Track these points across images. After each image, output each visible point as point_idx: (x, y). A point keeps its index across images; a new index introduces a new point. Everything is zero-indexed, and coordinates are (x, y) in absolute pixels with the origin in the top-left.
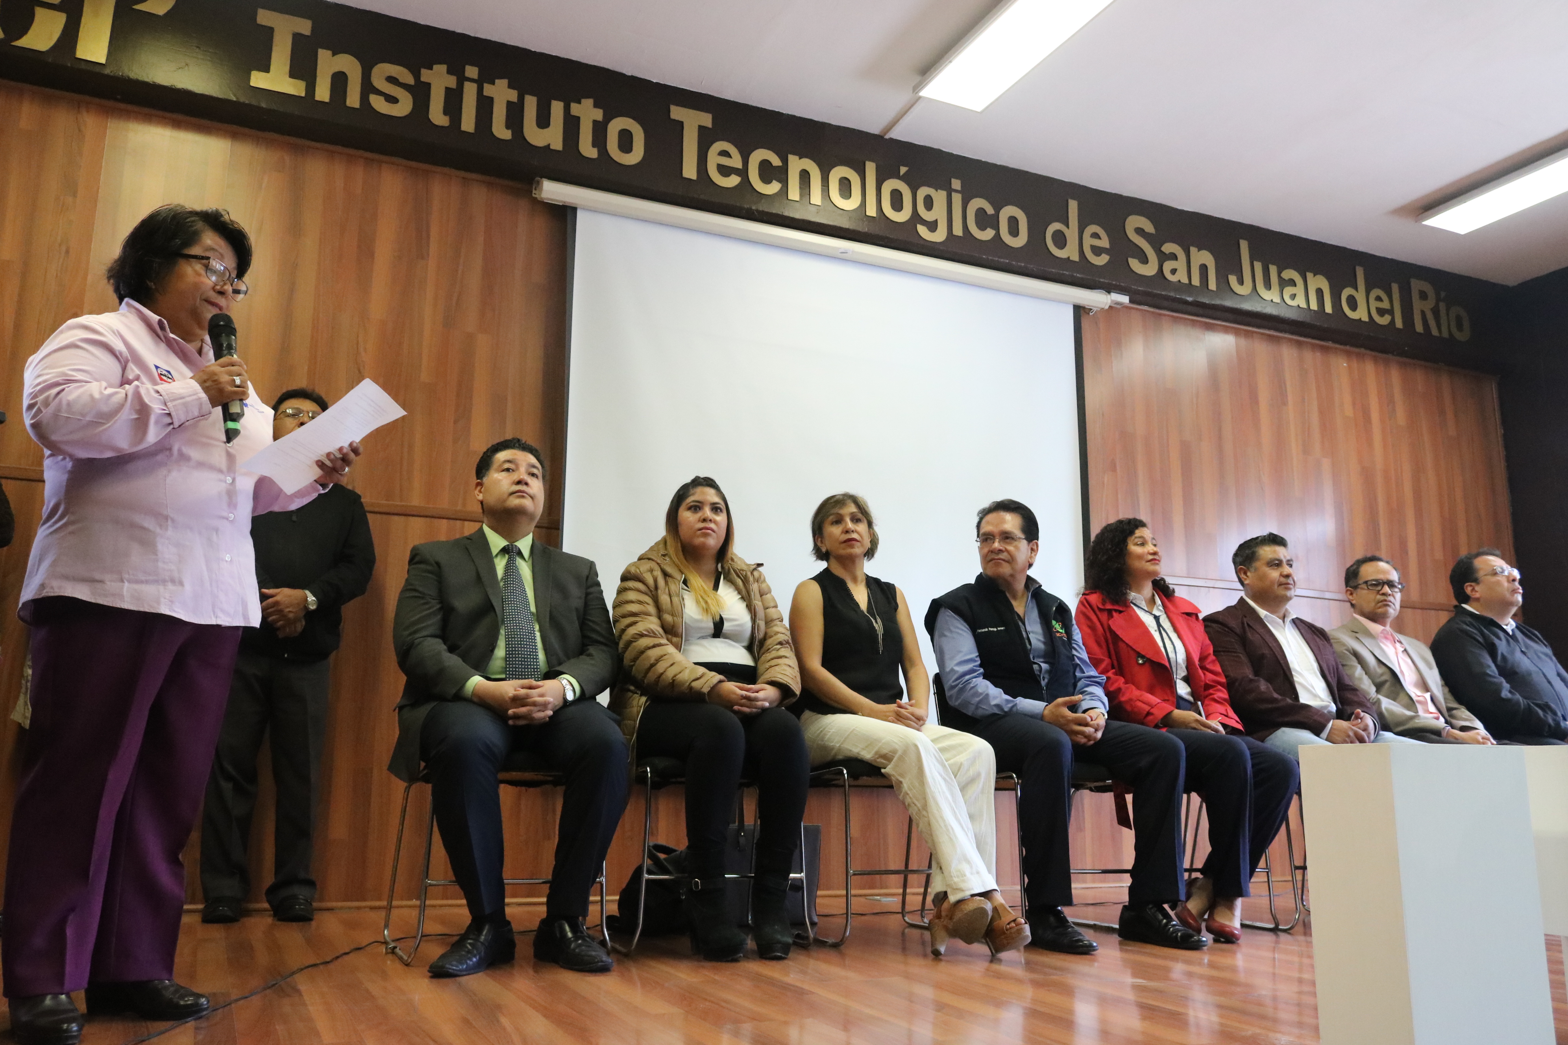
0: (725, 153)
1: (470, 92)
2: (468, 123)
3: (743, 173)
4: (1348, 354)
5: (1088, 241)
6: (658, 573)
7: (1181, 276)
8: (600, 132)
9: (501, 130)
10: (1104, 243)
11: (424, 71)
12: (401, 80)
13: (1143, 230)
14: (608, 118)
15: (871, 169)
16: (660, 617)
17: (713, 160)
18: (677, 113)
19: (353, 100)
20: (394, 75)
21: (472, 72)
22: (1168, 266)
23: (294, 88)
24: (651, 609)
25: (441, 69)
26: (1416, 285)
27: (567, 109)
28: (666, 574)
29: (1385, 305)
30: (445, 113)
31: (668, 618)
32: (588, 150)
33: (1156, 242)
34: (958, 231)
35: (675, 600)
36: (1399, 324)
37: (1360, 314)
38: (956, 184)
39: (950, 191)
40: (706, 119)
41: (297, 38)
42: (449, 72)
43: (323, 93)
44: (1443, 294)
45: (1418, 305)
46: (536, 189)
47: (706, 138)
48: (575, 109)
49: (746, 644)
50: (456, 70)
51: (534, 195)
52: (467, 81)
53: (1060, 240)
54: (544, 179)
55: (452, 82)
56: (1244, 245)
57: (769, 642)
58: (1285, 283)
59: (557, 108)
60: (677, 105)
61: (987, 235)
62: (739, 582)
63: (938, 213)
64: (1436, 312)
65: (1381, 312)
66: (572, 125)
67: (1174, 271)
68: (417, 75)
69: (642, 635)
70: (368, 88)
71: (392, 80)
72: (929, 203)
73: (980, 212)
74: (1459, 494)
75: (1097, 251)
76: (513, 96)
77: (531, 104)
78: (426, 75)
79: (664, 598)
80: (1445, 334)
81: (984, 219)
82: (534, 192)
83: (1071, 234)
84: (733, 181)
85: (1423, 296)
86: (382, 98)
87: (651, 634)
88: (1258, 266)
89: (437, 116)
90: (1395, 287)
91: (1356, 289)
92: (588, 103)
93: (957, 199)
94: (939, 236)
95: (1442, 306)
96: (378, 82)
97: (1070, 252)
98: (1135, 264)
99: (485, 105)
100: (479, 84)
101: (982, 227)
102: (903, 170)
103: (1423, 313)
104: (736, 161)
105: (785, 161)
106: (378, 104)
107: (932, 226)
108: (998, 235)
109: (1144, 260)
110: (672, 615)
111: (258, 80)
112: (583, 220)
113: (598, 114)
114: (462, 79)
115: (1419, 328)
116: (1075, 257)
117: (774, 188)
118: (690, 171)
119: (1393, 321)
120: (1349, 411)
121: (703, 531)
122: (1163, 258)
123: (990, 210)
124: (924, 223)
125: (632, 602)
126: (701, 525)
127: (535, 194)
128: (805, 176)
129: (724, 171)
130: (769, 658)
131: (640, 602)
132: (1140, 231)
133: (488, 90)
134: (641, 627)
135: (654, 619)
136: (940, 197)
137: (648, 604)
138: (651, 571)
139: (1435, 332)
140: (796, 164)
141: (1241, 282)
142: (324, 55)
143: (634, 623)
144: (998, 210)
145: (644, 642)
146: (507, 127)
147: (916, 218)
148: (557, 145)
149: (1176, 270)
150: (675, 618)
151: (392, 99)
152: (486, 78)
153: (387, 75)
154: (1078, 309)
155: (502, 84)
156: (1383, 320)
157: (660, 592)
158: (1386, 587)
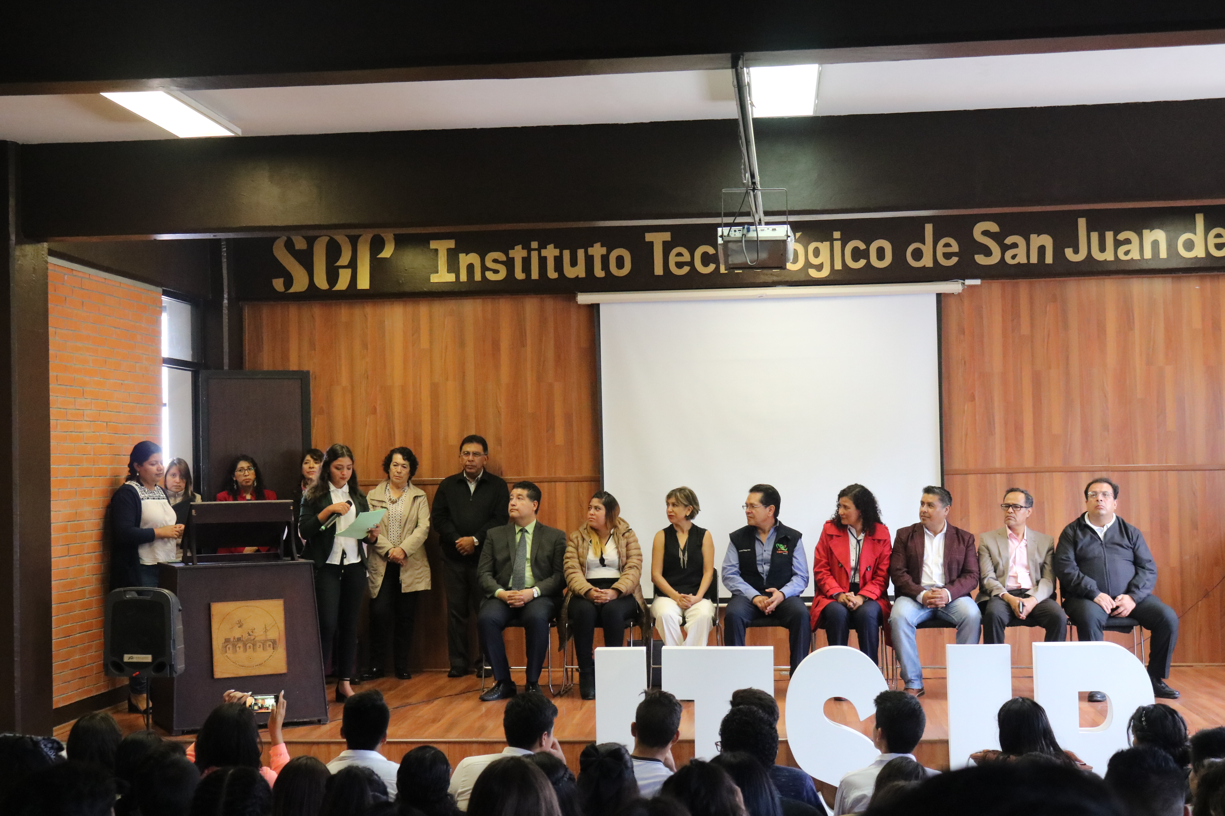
0: (679, 254)
1: (534, 255)
2: (535, 275)
3: (691, 264)
5: (940, 250)
6: (580, 539)
7: (1022, 259)
8: (605, 260)
9: (552, 274)
10: (955, 248)
11: (511, 252)
12: (500, 260)
13: (988, 231)
14: (609, 252)
16: (579, 559)
17: (673, 259)
18: (649, 237)
19: (478, 277)
20: (496, 258)
21: (534, 245)
22: (1009, 254)
23: (451, 278)
24: (575, 555)
25: (519, 248)
27: (586, 252)
29: (1224, 240)
30: (523, 272)
31: (581, 559)
32: (599, 273)
33: (998, 238)
34: (838, 266)
35: (586, 550)
37: (1199, 252)
38: (837, 236)
39: (832, 241)
40: (667, 236)
41: (449, 250)
42: (523, 248)
43: (463, 277)
46: (575, 298)
47: (667, 247)
48: (591, 251)
49: (617, 568)
50: (527, 247)
52: (532, 251)
53: (918, 255)
54: (579, 294)
55: (524, 253)
56: (1082, 223)
57: (626, 566)
58: (1118, 244)
59: (581, 253)
60: (649, 232)
61: (862, 263)
62: (617, 539)
63: (824, 257)
65: (1219, 247)
66: (589, 260)
67: (1014, 257)
68: (507, 255)
69: (569, 568)
70: (484, 269)
71: (495, 261)
72: (817, 253)
75: (947, 256)
76: (557, 252)
77: (567, 254)
78: (512, 253)
79: (580, 550)
81: (857, 254)
83: (927, 248)
84: (686, 269)
86: (491, 272)
87: (573, 567)
88: (1095, 236)
89: (520, 275)
91: (1195, 233)
92: (597, 245)
93: (837, 245)
94: (825, 273)
96: (489, 264)
97: (927, 261)
98: (981, 259)
99: (543, 261)
100: (539, 250)
101: (855, 258)
102: (798, 235)
104: (687, 257)
106: (490, 275)
107: (819, 268)
108: (869, 262)
109: (988, 252)
110: (583, 558)
111: (435, 279)
112: (604, 311)
113: (604, 251)
114: (530, 250)
116: (931, 265)
117: (712, 267)
118: (659, 270)
120: (1197, 323)
121: (590, 519)
122: (1004, 248)
123: (862, 247)
124: (813, 266)
125: (569, 552)
126: (590, 517)
127: (575, 300)
129: (679, 265)
131: (571, 552)
132: (986, 233)
133: (544, 253)
134: (569, 564)
135: (577, 560)
136: (824, 247)
137: (574, 553)
138: (577, 538)
141: (1076, 251)
142: (462, 256)
144: (868, 245)
145: (571, 571)
146: (555, 271)
147: (808, 265)
148: (582, 275)
149: (1017, 255)
150: (584, 560)
151: (496, 272)
152: (542, 246)
153: (493, 258)
154: (939, 296)
155: (551, 247)
156: (1219, 254)
157: (579, 548)
158: (1011, 508)
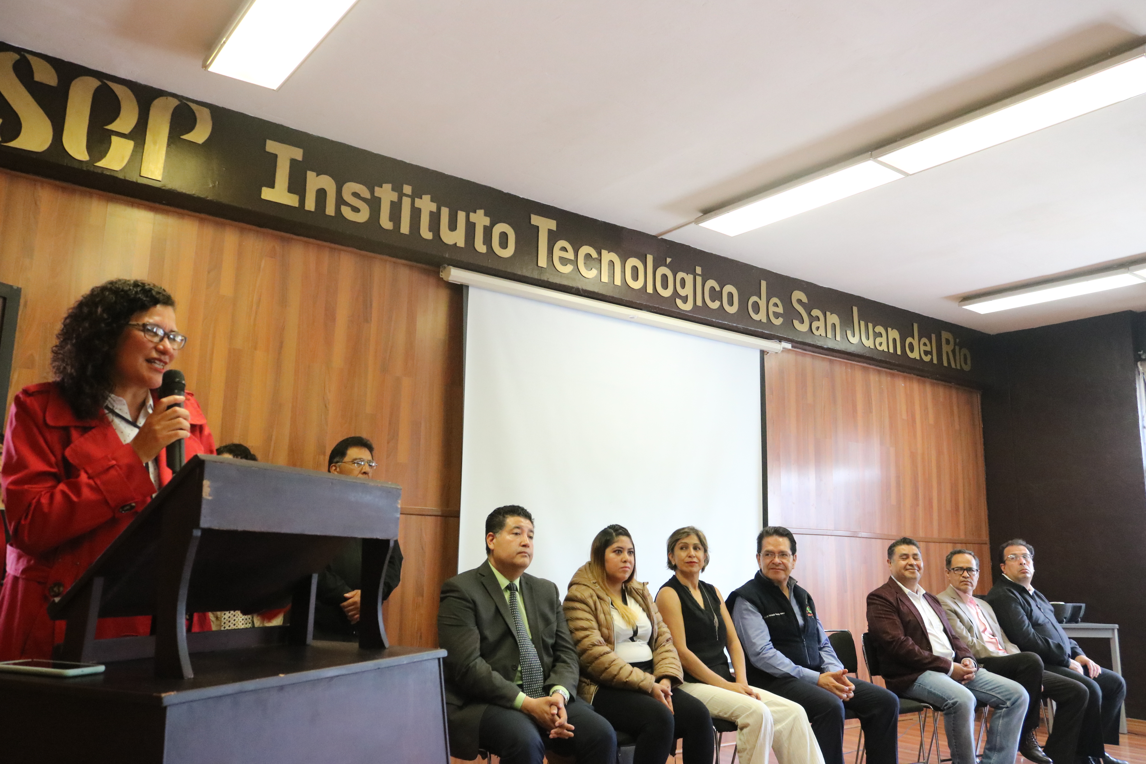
0: (564, 249)
1: (406, 203)
2: (405, 228)
3: (575, 263)
4: (905, 377)
5: (772, 309)
6: (596, 598)
7: (822, 332)
8: (488, 232)
9: (426, 234)
10: (780, 310)
11: (377, 189)
12: (362, 195)
13: (801, 300)
14: (493, 224)
15: (650, 258)
17: (557, 253)
18: (536, 220)
19: (330, 210)
20: (358, 192)
21: (407, 189)
22: (815, 324)
23: (291, 200)
25: (387, 187)
26: (945, 335)
27: (468, 217)
28: (599, 597)
29: (928, 348)
30: (390, 220)
31: (605, 631)
32: (480, 247)
33: (808, 309)
34: (699, 303)
35: (608, 617)
36: (935, 361)
37: (914, 355)
38: (699, 270)
39: (695, 275)
40: (552, 224)
41: (293, 162)
42: (393, 189)
43: (310, 205)
44: (958, 340)
45: (945, 348)
46: (442, 272)
47: (553, 237)
48: (473, 217)
49: (649, 644)
50: (397, 188)
51: (441, 276)
52: (404, 196)
53: (756, 308)
54: (451, 267)
55: (394, 197)
56: (855, 310)
57: (661, 640)
58: (876, 335)
59: (461, 216)
60: (535, 214)
61: (715, 305)
62: (639, 598)
63: (687, 291)
64: (954, 351)
65: (926, 353)
66: (471, 227)
67: (817, 328)
68: (372, 192)
69: (593, 645)
70: (340, 201)
71: (356, 195)
72: (683, 283)
73: (712, 289)
74: (960, 468)
75: (777, 315)
76: (433, 207)
77: (445, 212)
78: (378, 192)
79: (602, 617)
80: (959, 367)
81: (716, 295)
82: (441, 273)
83: (762, 303)
84: (569, 268)
85: (948, 342)
86: (349, 209)
87: (599, 644)
88: (862, 323)
89: (386, 223)
90: (933, 336)
91: (913, 338)
92: (481, 212)
93: (699, 279)
94: (688, 306)
95: (957, 348)
96: (347, 196)
97: (761, 317)
98: (796, 324)
99: (416, 213)
100: (412, 198)
101: (712, 299)
102: (669, 260)
103: (947, 353)
104: (570, 255)
105: (600, 254)
106: (346, 211)
107: (685, 299)
108: (722, 305)
109: (802, 322)
110: (608, 629)
111: (267, 194)
112: (472, 295)
113: (487, 221)
114: (401, 195)
115: (945, 364)
116: (764, 320)
117: (593, 273)
118: (543, 261)
119: (932, 359)
120: (904, 416)
121: (624, 569)
122: (812, 319)
123: (718, 289)
124: (680, 297)
125: (582, 619)
126: (622, 565)
127: (443, 275)
128: (612, 264)
129: (564, 261)
130: (661, 652)
132: (799, 301)
133: (418, 203)
134: (591, 639)
135: (598, 632)
136: (689, 279)
137: (592, 621)
138: (592, 596)
139: (953, 366)
140: (606, 256)
141: (853, 335)
142: (311, 175)
143: (587, 636)
144: (722, 288)
145: (595, 651)
146: (430, 231)
147: (675, 293)
148: (461, 244)
149: (819, 327)
150: (609, 631)
151: (356, 210)
152: (416, 194)
153: (353, 191)
154: (763, 353)
155: (427, 198)
156: (927, 359)
158: (965, 572)
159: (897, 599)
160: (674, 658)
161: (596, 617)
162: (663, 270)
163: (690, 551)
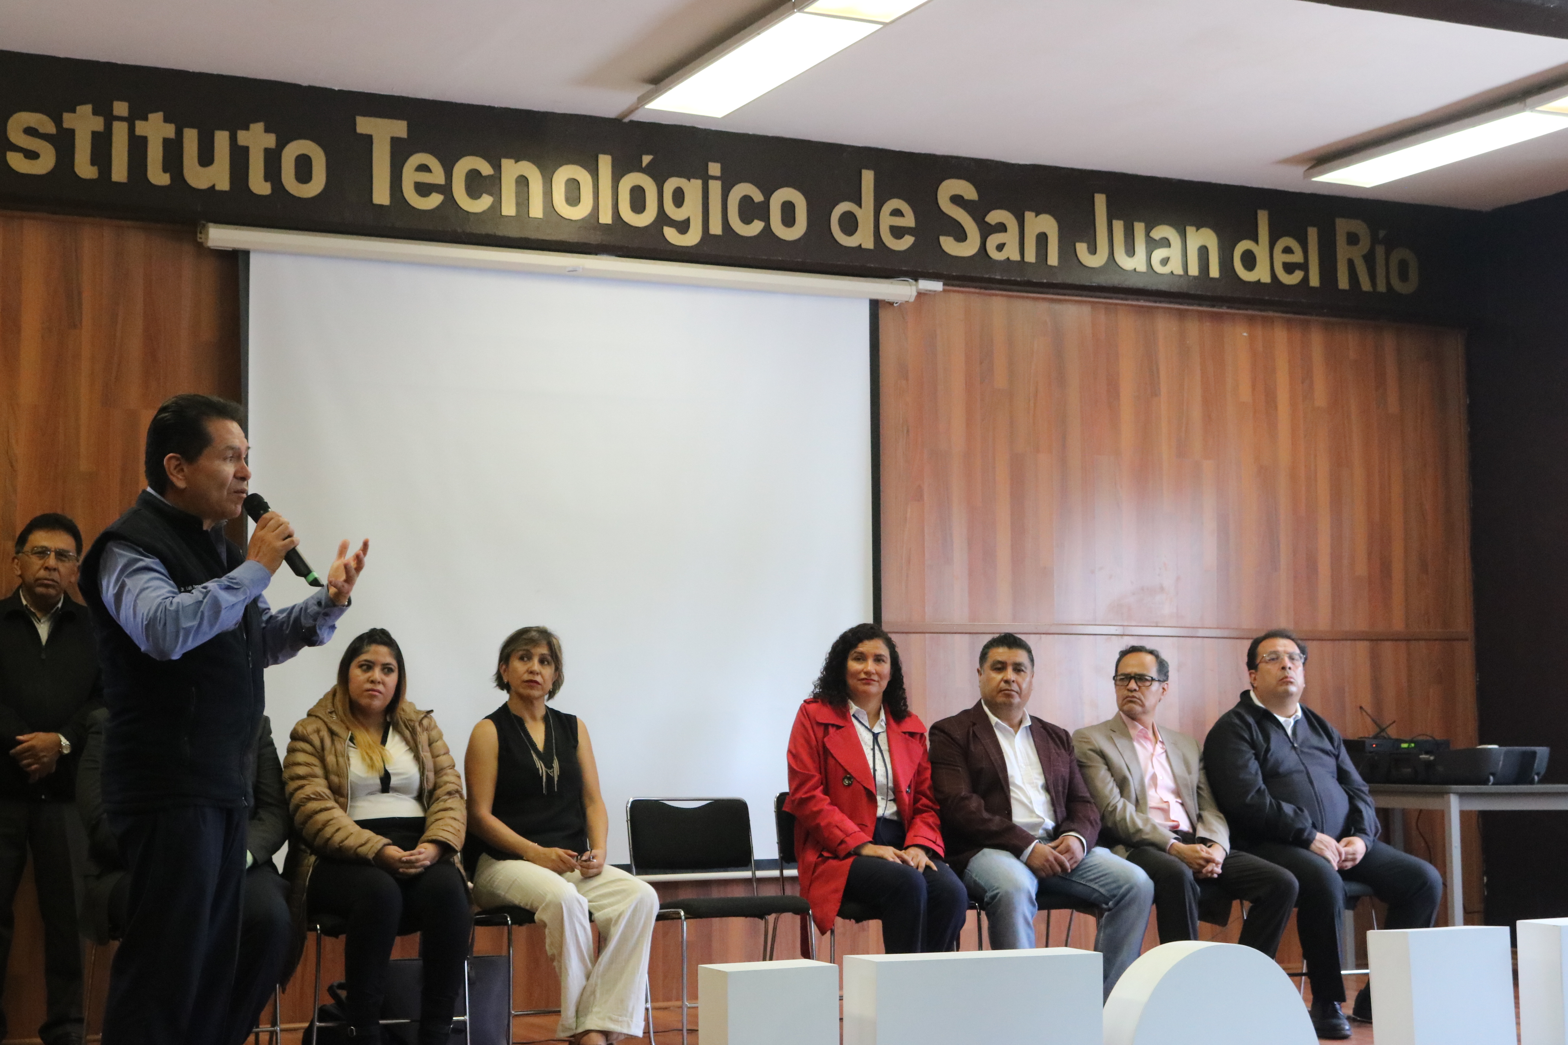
0: (423, 168)
1: (120, 131)
2: (119, 172)
3: (446, 189)
4: (1251, 319)
5: (887, 220)
6: (325, 733)
7: (1012, 253)
8: (273, 159)
9: (158, 177)
10: (909, 220)
11: (66, 116)
12: (41, 130)
13: (961, 197)
14: (282, 144)
15: (605, 163)
16: (327, 778)
17: (410, 177)
18: (364, 125)
20: (33, 125)
21: (121, 108)
22: (993, 240)
24: (318, 771)
25: (85, 110)
26: (1343, 226)
27: (233, 139)
28: (332, 733)
29: (1297, 257)
30: (93, 163)
31: (335, 779)
32: (259, 186)
33: (978, 211)
34: (716, 229)
35: (341, 760)
36: (1314, 281)
37: (1261, 274)
38: (715, 169)
39: (706, 179)
40: (399, 128)
42: (95, 113)
44: (1382, 234)
45: (1343, 252)
46: (201, 233)
47: (400, 152)
48: (243, 138)
49: (415, 795)
50: (103, 110)
51: (199, 240)
52: (115, 120)
53: (850, 224)
54: (211, 225)
55: (98, 124)
56: (1100, 201)
57: (439, 792)
58: (1152, 245)
59: (222, 138)
60: (364, 115)
61: (756, 228)
62: (408, 732)
63: (691, 209)
64: (1369, 259)
65: (1289, 268)
66: (239, 155)
67: (1000, 247)
68: (58, 122)
69: (309, 799)
70: (4, 145)
71: (30, 131)
72: (679, 198)
73: (746, 201)
74: (1396, 490)
75: (898, 232)
76: (170, 131)
77: (191, 137)
78: (69, 120)
79: (330, 759)
80: (1382, 288)
81: (750, 209)
82: (199, 235)
83: (864, 214)
84: (435, 200)
85: (1353, 239)
86: (20, 155)
87: (319, 797)
88: (1118, 226)
89: (85, 169)
90: (1313, 234)
91: (1256, 241)
92: (258, 128)
93: (715, 187)
94: (692, 238)
95: (1380, 251)
96: (16, 136)
97: (863, 239)
98: (949, 245)
99: (138, 145)
100: (131, 121)
101: (746, 219)
102: (646, 159)
103: (1351, 263)
104: (437, 176)
105: (498, 168)
106: (17, 162)
107: (683, 227)
108: (768, 228)
109: (961, 236)
110: (338, 776)
112: (257, 267)
113: (270, 140)
114: (110, 119)
115: (1343, 283)
116: (869, 244)
117: (484, 203)
118: (381, 195)
119: (1306, 279)
120: (1246, 395)
121: (370, 692)
122: (987, 230)
123: (758, 197)
124: (673, 223)
125: (299, 764)
126: (369, 686)
127: (200, 238)
128: (523, 182)
129: (423, 189)
131: (307, 764)
132: (957, 200)
133: (141, 128)
134: (308, 790)
135: (322, 782)
136: (692, 188)
137: (315, 766)
138: (318, 731)
139: (1366, 286)
140: (511, 169)
141: (1093, 250)
143: (302, 787)
144: (768, 195)
145: (311, 806)
146: (165, 170)
147: (663, 219)
148: (223, 184)
149: (1004, 244)
150: (341, 779)
151: (32, 155)
152: (138, 113)
153: (25, 126)
154: (875, 305)
155: (156, 118)
156: (1289, 280)
157: (326, 753)
158: (1133, 682)
159: (968, 732)
160: (455, 819)
161: (322, 760)
162: (631, 180)
163: (534, 664)
